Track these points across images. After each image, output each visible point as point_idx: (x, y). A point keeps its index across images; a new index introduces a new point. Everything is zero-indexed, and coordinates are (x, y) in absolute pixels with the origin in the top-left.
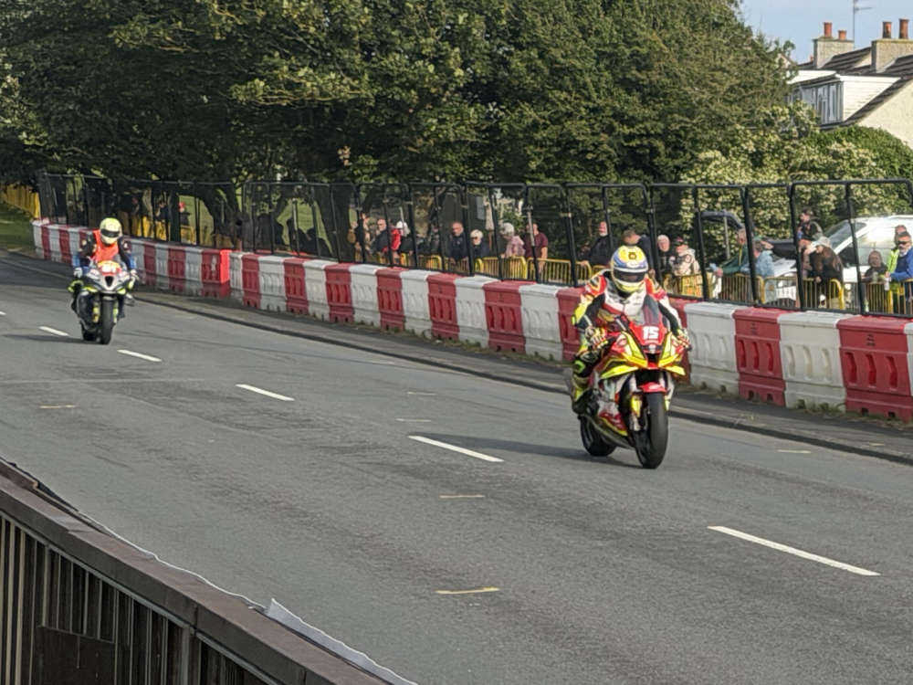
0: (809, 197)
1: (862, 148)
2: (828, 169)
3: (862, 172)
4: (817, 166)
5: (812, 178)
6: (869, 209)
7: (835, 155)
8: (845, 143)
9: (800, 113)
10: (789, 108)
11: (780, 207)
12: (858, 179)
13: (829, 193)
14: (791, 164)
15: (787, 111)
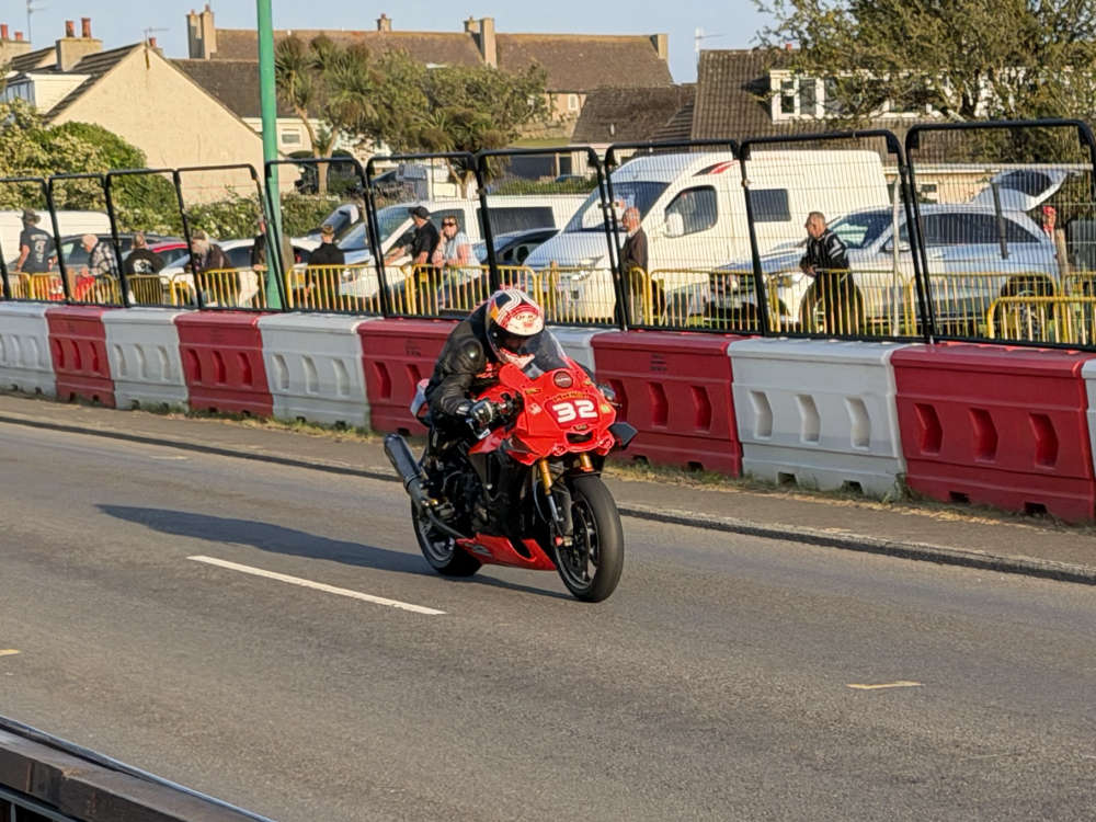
0: (38, 195)
1: (86, 142)
2: (53, 163)
3: (87, 167)
4: (42, 163)
5: (39, 173)
6: (99, 203)
7: (60, 149)
8: (69, 137)
9: (20, 111)
10: (10, 106)
11: (11, 203)
12: (82, 174)
13: (58, 188)
14: (15, 161)
15: (7, 108)
